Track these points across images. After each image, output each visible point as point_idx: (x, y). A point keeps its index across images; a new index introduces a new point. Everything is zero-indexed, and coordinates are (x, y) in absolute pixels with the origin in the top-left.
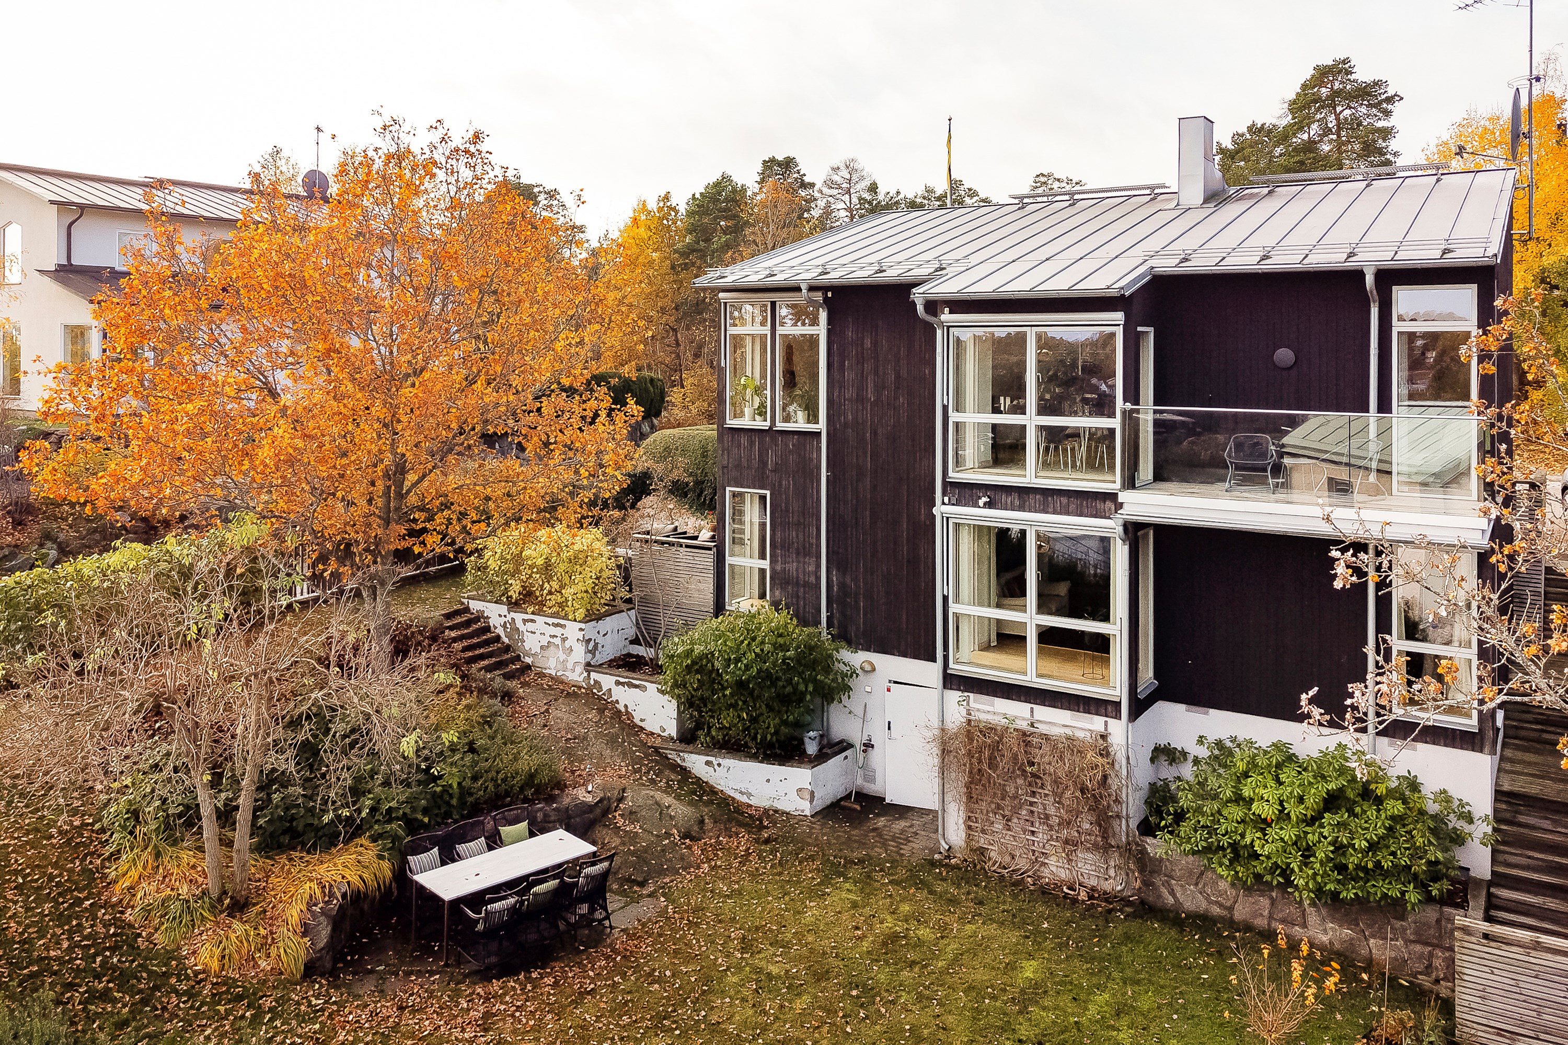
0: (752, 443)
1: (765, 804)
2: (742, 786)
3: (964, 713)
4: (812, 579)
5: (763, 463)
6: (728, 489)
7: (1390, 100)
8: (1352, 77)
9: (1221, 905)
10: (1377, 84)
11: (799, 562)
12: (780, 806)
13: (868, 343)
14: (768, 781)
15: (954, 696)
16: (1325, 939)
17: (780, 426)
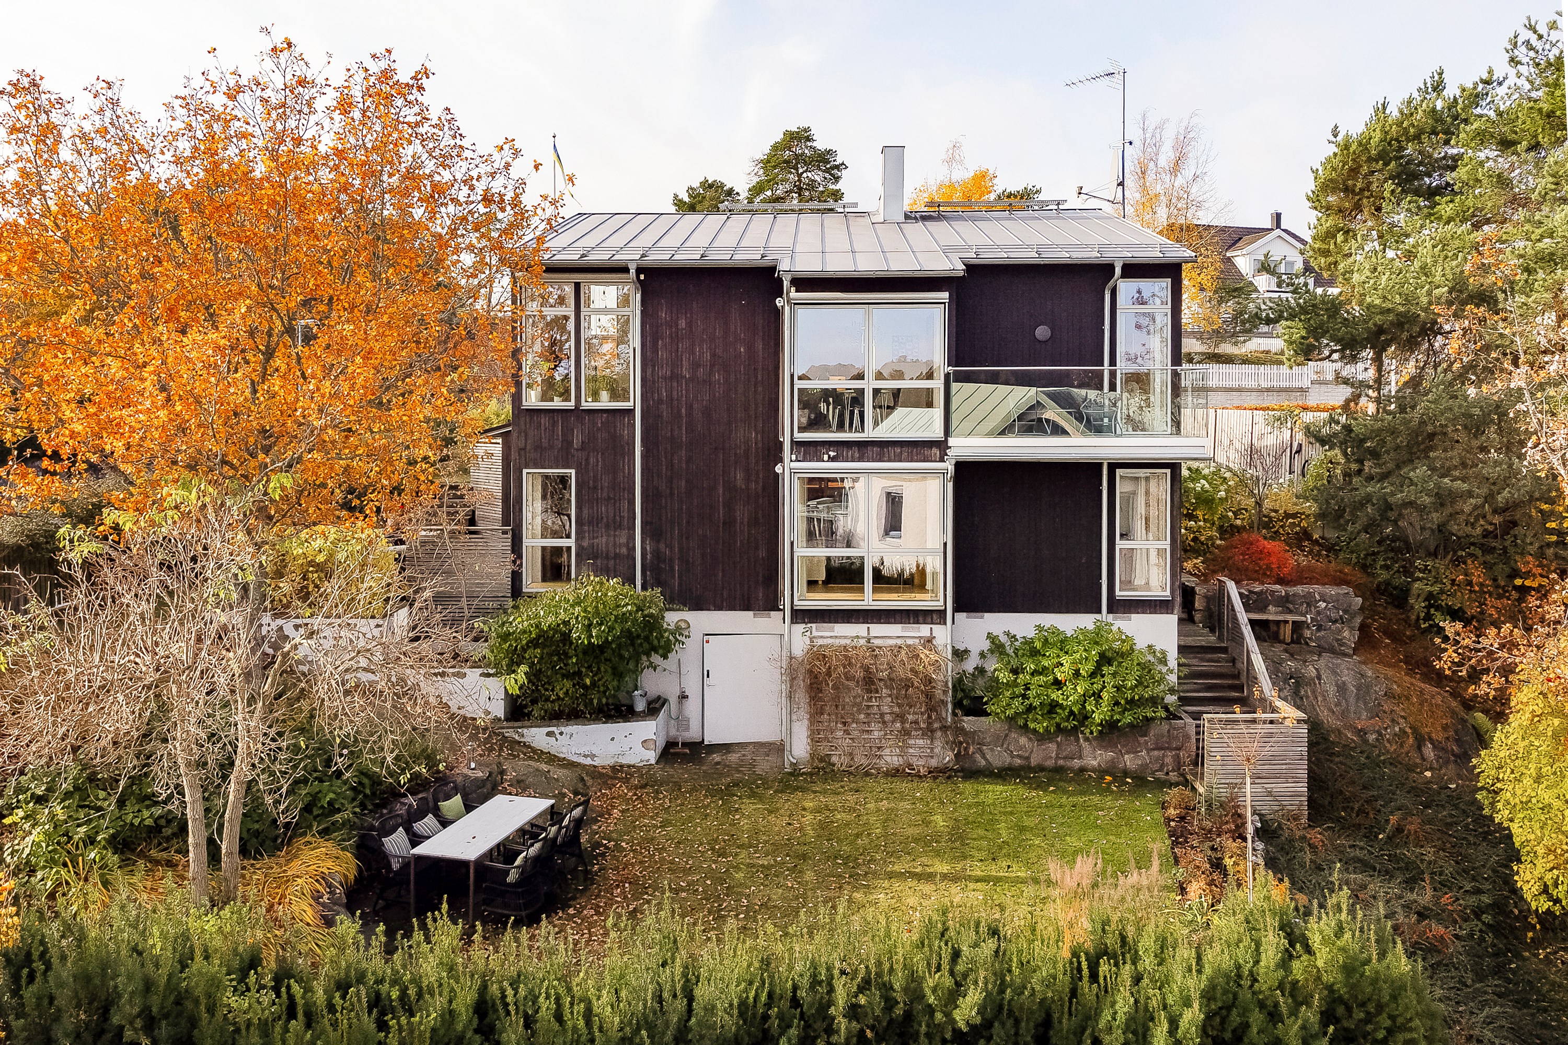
0: (554, 424)
1: (611, 762)
2: (585, 750)
3: (808, 642)
4: (624, 551)
5: (568, 443)
6: (525, 471)
7: (837, 167)
9: (1020, 757)
10: (829, 152)
11: (609, 536)
12: (624, 761)
13: (682, 323)
14: (613, 739)
15: (800, 628)
16: (1095, 763)
17: (588, 404)
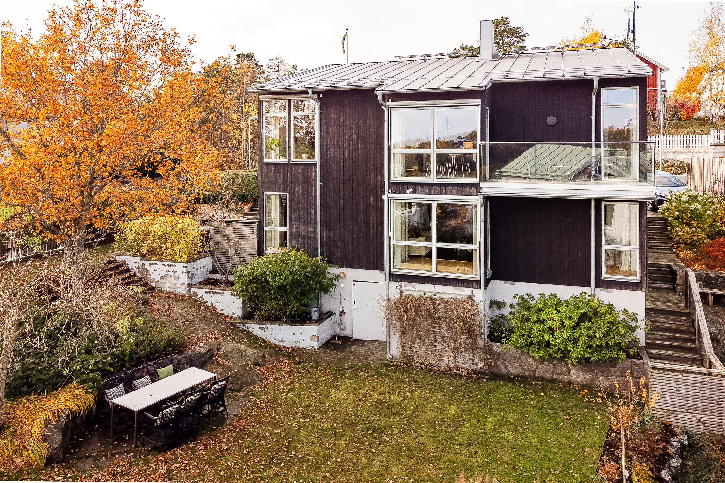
0: (278, 170)
1: (293, 345)
2: (279, 337)
3: (399, 292)
4: (312, 235)
5: (284, 179)
6: (265, 193)
7: (524, 35)
8: (510, 25)
9: (529, 370)
10: (519, 28)
11: (305, 227)
14: (294, 334)
15: (394, 284)
16: (579, 380)
17: (294, 161)
